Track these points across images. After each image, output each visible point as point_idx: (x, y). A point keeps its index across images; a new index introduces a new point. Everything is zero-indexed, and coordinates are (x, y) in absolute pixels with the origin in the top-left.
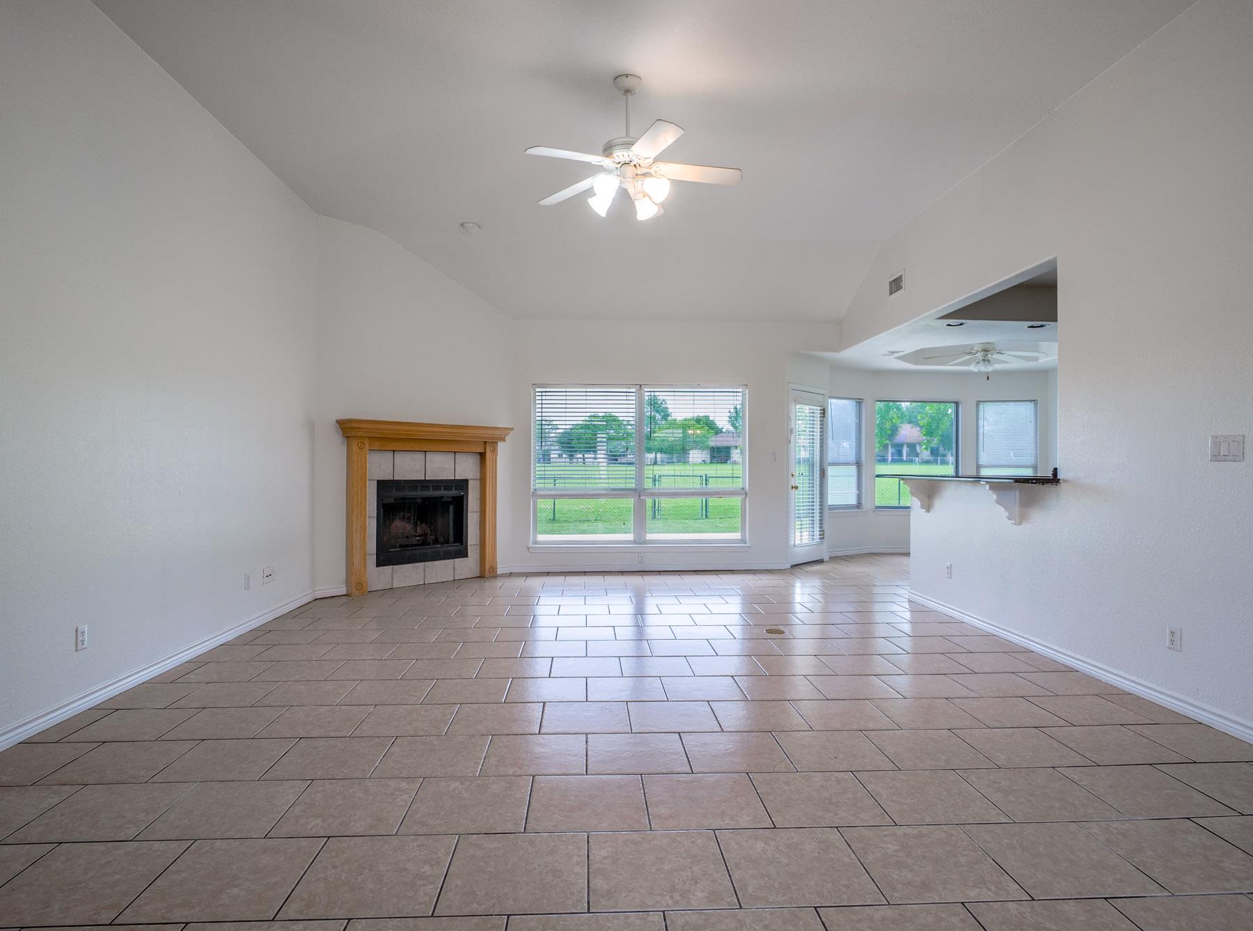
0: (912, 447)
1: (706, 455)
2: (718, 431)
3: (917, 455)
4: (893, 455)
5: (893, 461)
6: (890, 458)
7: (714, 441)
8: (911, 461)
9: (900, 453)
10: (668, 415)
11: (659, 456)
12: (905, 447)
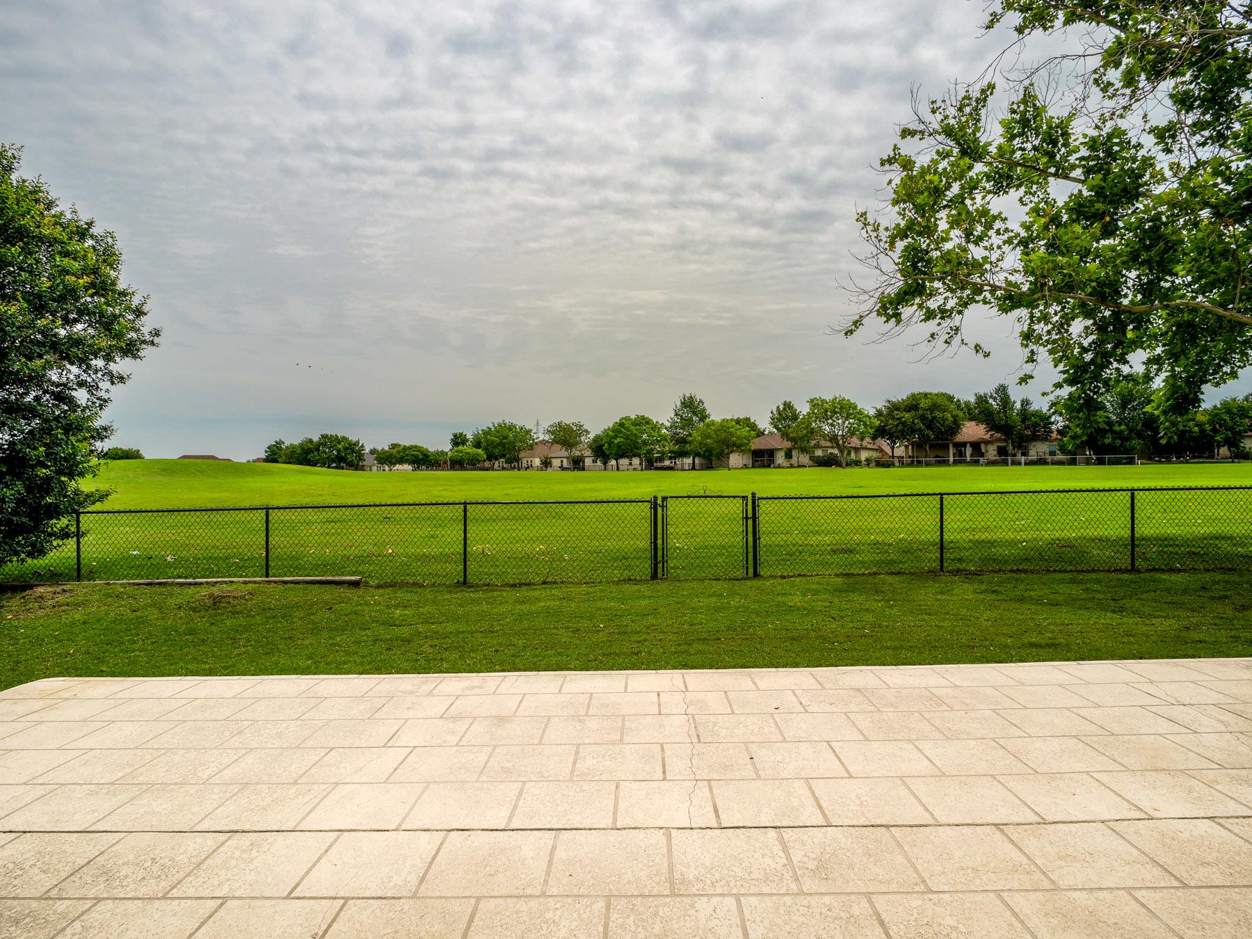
0: (976, 446)
1: (747, 460)
2: (760, 434)
3: (982, 455)
4: (954, 454)
5: (956, 463)
6: (951, 459)
7: (756, 444)
8: (976, 463)
9: (960, 454)
10: (706, 417)
11: (697, 461)
12: (968, 445)
